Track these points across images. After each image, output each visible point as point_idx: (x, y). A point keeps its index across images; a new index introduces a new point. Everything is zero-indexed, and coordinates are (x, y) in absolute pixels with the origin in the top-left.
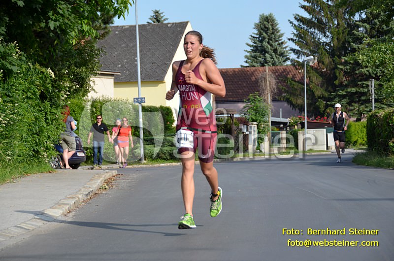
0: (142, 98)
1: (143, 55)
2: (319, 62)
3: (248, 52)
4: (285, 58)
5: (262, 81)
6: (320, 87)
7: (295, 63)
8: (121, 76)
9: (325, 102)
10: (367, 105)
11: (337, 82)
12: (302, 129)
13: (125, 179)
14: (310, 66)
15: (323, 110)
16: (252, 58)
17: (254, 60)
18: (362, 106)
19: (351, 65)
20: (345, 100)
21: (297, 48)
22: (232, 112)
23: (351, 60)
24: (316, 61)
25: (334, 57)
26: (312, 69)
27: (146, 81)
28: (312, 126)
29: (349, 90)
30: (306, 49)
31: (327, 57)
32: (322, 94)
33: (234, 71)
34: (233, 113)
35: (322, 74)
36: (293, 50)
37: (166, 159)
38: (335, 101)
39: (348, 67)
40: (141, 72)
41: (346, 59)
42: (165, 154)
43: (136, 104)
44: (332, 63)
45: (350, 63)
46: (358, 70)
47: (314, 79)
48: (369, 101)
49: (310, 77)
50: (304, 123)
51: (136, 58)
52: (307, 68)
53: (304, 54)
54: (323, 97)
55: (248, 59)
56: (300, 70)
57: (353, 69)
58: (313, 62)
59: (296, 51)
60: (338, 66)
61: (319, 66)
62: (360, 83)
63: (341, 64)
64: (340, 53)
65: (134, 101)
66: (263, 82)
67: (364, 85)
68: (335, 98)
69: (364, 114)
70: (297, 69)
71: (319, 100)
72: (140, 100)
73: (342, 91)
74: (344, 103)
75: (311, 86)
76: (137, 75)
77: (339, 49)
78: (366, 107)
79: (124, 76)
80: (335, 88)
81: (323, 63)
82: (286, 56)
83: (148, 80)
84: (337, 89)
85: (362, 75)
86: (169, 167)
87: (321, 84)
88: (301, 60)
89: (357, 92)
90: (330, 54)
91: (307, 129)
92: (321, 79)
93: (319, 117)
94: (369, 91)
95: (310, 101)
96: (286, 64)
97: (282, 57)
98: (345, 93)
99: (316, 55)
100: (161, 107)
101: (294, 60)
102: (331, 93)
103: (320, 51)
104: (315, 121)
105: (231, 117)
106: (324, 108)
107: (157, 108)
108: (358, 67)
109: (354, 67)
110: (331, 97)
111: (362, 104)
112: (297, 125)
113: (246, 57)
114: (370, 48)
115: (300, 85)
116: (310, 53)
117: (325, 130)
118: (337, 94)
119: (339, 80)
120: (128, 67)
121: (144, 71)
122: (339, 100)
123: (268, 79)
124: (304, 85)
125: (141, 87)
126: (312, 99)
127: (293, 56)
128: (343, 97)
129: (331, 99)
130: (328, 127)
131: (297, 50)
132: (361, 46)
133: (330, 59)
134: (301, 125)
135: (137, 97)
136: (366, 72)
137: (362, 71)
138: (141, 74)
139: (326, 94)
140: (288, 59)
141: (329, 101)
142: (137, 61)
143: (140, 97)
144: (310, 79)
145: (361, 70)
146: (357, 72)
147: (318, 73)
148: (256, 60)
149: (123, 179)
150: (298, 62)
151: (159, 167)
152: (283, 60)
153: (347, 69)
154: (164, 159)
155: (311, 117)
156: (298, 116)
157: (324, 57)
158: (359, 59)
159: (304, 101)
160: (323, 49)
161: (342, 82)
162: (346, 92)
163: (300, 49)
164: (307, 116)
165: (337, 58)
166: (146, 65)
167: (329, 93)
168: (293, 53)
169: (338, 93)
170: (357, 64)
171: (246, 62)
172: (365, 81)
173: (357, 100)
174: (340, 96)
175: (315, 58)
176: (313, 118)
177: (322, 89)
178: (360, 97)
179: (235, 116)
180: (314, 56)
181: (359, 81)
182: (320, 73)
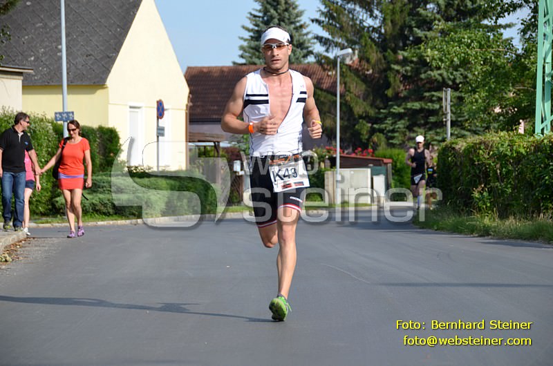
0: (69, 113)
1: (71, 42)
2: (361, 59)
3: (245, 40)
4: (305, 51)
6: (361, 100)
7: (322, 59)
8: (35, 76)
9: (370, 125)
10: (438, 130)
11: (389, 93)
12: (331, 167)
13: (39, 246)
14: (347, 65)
15: (367, 137)
16: (251, 51)
17: (254, 54)
18: (431, 132)
19: (413, 65)
20: (403, 121)
21: (326, 35)
22: (218, 138)
23: (413, 57)
24: (356, 58)
25: (386, 51)
26: (350, 70)
27: (77, 85)
28: (347, 163)
29: (409, 105)
30: (341, 36)
31: (375, 51)
32: (366, 112)
33: (221, 70)
34: (218, 140)
35: (365, 79)
36: (319, 39)
37: (107, 214)
38: (387, 123)
39: (408, 68)
40: (67, 69)
41: (406, 54)
42: (105, 205)
43: (59, 122)
44: (383, 61)
45: (412, 62)
46: (425, 72)
47: (352, 87)
48: (441, 125)
49: (345, 83)
50: (335, 158)
51: (60, 47)
52: (341, 68)
53: (337, 45)
54: (366, 116)
55: (245, 51)
56: (329, 70)
57: (417, 72)
58: (351, 59)
59: (323, 40)
60: (393, 66)
61: (360, 66)
62: (427, 94)
63: (397, 62)
64: (396, 45)
65: (56, 117)
67: (434, 98)
68: (386, 118)
69: (433, 145)
70: (324, 70)
71: (361, 121)
72: (65, 115)
73: (399, 106)
74: (401, 126)
75: (348, 98)
76: (61, 74)
77: (394, 38)
78: (437, 134)
79: (39, 76)
80: (386, 101)
81: (368, 61)
82: (307, 48)
83: (79, 83)
84: (390, 103)
85: (431, 81)
86: (113, 226)
87: (364, 94)
88: (331, 55)
89: (422, 110)
90: (378, 47)
91: (341, 167)
92: (364, 87)
93: (360, 149)
94: (441, 107)
95: (346, 123)
96: (306, 61)
97: (302, 49)
98: (403, 111)
99: (357, 47)
100: (101, 129)
101: (321, 55)
102: (379, 109)
103: (363, 41)
104: (353, 155)
105: (215, 146)
106: (368, 135)
107: (93, 129)
108: (425, 68)
109: (417, 69)
110: (381, 116)
111: (430, 129)
112: (324, 161)
113: (242, 48)
114: (445, 37)
115: (330, 97)
116: (346, 44)
117: (369, 170)
118: (390, 112)
119: (394, 89)
120: (46, 60)
121: (73, 68)
122: (393, 121)
124: (336, 96)
125: (68, 93)
126: (348, 120)
127: (318, 48)
128: (400, 116)
129: (380, 119)
130: (374, 165)
131: (326, 39)
132: (429, 34)
133: (380, 55)
134: (331, 162)
135: (61, 111)
136: (437, 76)
137: (430, 75)
138: (68, 73)
139: (372, 112)
140: (311, 52)
141: (376, 123)
142: (60, 51)
143: (66, 110)
144: (345, 87)
145: (429, 72)
146: (423, 76)
147: (358, 76)
148: (257, 53)
149: (36, 246)
150: (327, 58)
151: (96, 227)
152: (302, 54)
153: (406, 71)
154: (104, 214)
155: (346, 149)
156: (325, 146)
157: (370, 51)
158: (427, 56)
159: (336, 123)
160: (367, 38)
161: (398, 93)
162: (404, 109)
163: (330, 37)
164: (341, 147)
165: (391, 53)
166: (77, 58)
167: (377, 111)
168: (318, 44)
169: (392, 110)
170: (423, 64)
171: (242, 56)
172: (435, 91)
173: (422, 122)
174: (394, 115)
175: (354, 53)
176: (350, 150)
177: (365, 103)
178: (427, 117)
179: (222, 145)
180: (353, 50)
181: (426, 92)
182: (363, 77)
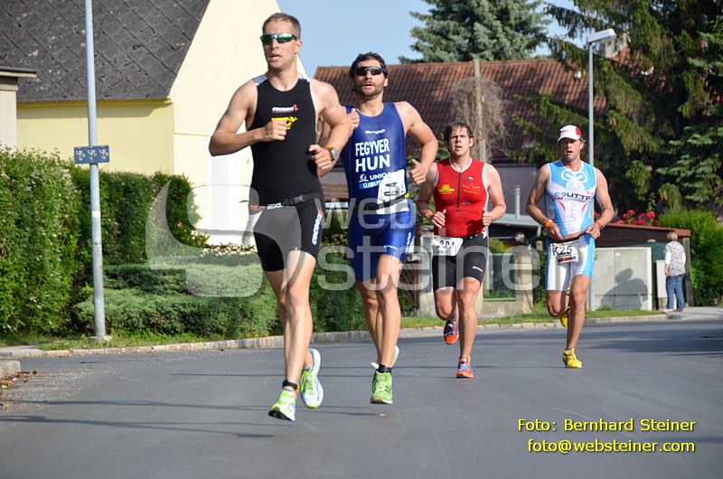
5: (461, 104)
7: (562, 49)
9: (650, 169)
11: (685, 109)
15: (645, 191)
20: (710, 161)
28: (610, 237)
32: (644, 145)
35: (640, 85)
44: (673, 51)
47: (620, 101)
49: (607, 94)
52: (595, 66)
54: (644, 152)
56: (576, 70)
60: (691, 61)
61: (632, 61)
66: (466, 105)
68: (679, 155)
70: (567, 69)
71: (635, 162)
73: (703, 133)
74: (708, 169)
75: (612, 121)
77: (694, 10)
80: (680, 126)
84: (687, 128)
87: (640, 113)
92: (639, 98)
93: (632, 212)
98: (709, 141)
101: (560, 42)
102: (667, 139)
104: (620, 224)
106: (649, 186)
110: (670, 153)
115: (576, 117)
117: (649, 250)
118: (686, 144)
119: (694, 102)
123: (478, 96)
128: (705, 152)
129: (669, 158)
130: (657, 241)
139: (654, 145)
140: (543, 38)
141: (662, 166)
150: (571, 47)
161: (701, 110)
162: (713, 138)
167: (663, 142)
169: (690, 141)
174: (694, 150)
177: (641, 130)
182: (636, 81)
